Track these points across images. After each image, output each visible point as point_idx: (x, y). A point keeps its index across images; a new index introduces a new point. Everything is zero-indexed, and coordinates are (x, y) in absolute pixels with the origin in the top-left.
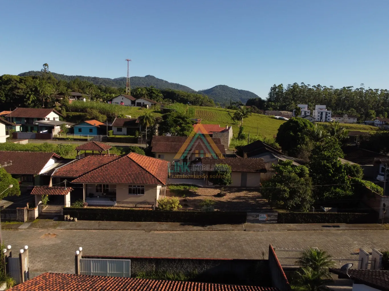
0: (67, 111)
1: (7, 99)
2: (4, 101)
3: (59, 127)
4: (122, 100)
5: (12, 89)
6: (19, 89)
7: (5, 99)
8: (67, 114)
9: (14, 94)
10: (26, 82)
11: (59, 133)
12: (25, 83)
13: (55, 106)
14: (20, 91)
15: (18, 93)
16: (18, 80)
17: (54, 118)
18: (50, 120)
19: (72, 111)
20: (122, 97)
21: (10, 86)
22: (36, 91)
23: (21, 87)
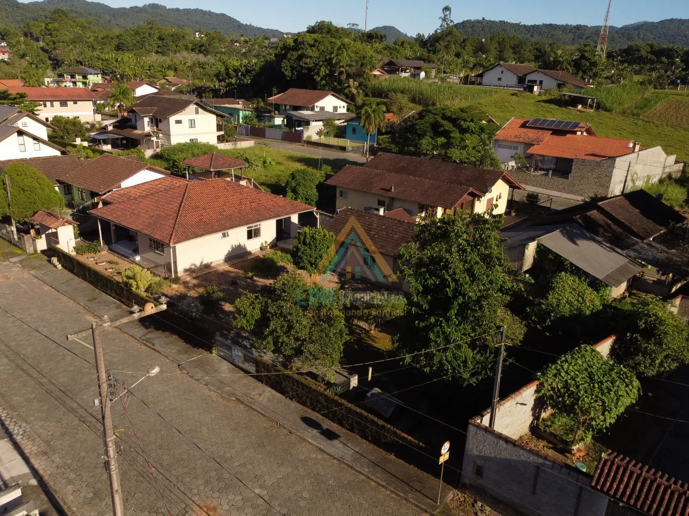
0: (367, 95)
1: (293, 74)
2: (288, 76)
3: (321, 123)
4: (500, 76)
5: (300, 57)
6: (307, 57)
7: (290, 75)
8: (364, 101)
9: (302, 67)
10: (320, 45)
11: (319, 133)
12: (318, 46)
13: (349, 86)
14: (308, 60)
15: (306, 64)
16: (312, 43)
17: (335, 108)
18: (326, 110)
19: (374, 96)
20: (502, 69)
21: (300, 52)
22: (329, 62)
23: (311, 54)
